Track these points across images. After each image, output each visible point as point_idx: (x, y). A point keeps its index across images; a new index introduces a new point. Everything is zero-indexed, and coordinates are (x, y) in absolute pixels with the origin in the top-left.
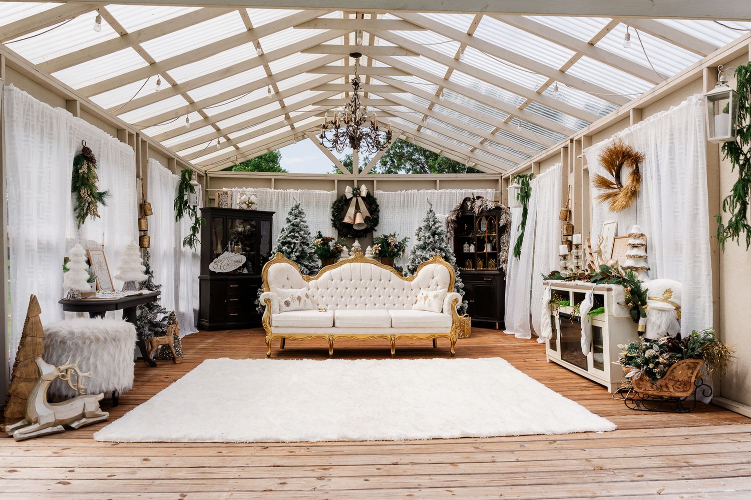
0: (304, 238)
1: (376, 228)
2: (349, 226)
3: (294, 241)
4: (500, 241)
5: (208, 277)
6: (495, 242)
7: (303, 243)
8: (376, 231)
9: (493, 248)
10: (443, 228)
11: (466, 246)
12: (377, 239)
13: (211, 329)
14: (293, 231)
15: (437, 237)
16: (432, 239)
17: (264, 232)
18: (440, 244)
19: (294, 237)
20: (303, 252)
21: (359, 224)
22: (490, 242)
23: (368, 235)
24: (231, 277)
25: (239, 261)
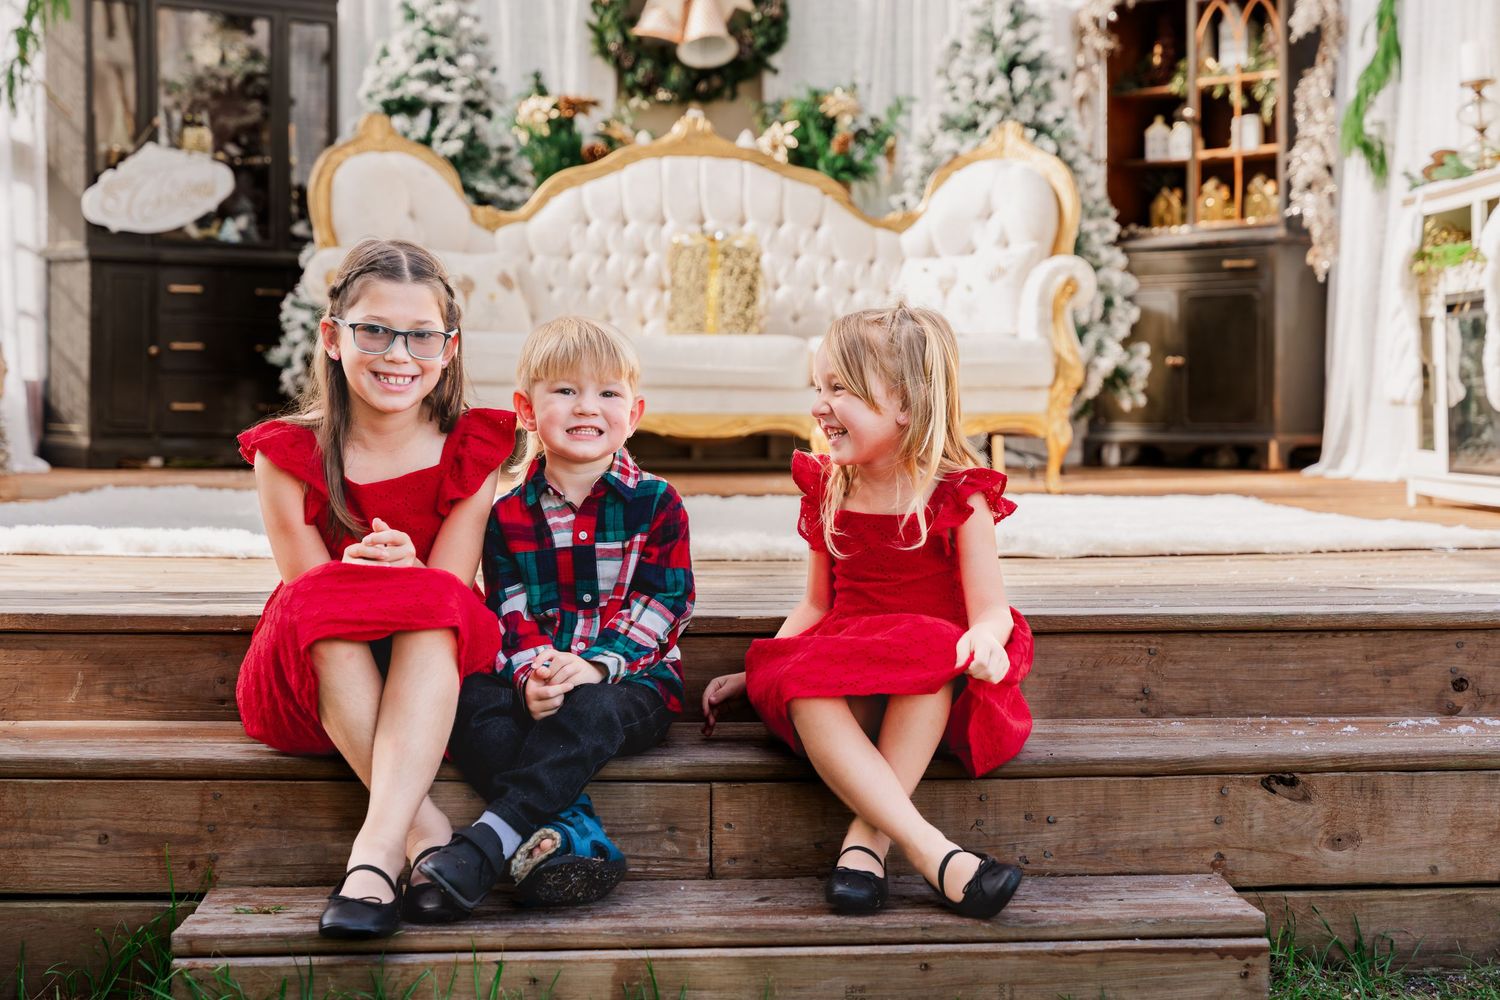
0: (477, 85)
1: (776, 60)
2: (663, 53)
3: (437, 93)
4: (1291, 99)
5: (76, 247)
6: (1274, 109)
7: (472, 105)
8: (775, 71)
9: (1268, 134)
10: (1050, 42)
11: (1156, 131)
12: (779, 107)
13: (96, 460)
14: (431, 53)
15: (1021, 76)
16: (1001, 85)
17: (302, 80)
18: (1038, 108)
19: (436, 78)
20: (471, 139)
21: (706, 42)
22: (1253, 107)
23: (744, 88)
24: (169, 254)
25: (203, 189)
